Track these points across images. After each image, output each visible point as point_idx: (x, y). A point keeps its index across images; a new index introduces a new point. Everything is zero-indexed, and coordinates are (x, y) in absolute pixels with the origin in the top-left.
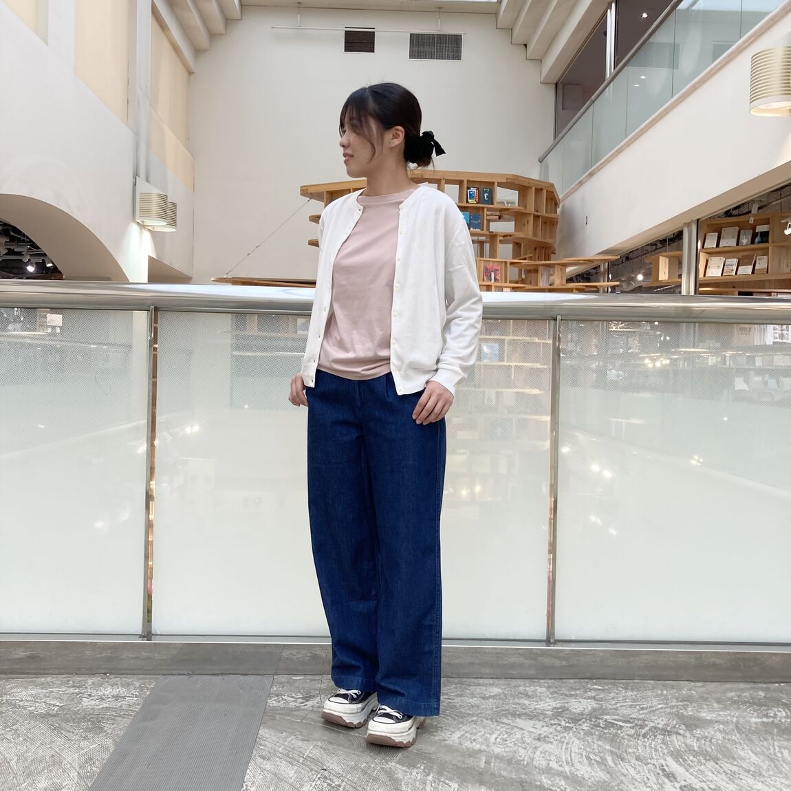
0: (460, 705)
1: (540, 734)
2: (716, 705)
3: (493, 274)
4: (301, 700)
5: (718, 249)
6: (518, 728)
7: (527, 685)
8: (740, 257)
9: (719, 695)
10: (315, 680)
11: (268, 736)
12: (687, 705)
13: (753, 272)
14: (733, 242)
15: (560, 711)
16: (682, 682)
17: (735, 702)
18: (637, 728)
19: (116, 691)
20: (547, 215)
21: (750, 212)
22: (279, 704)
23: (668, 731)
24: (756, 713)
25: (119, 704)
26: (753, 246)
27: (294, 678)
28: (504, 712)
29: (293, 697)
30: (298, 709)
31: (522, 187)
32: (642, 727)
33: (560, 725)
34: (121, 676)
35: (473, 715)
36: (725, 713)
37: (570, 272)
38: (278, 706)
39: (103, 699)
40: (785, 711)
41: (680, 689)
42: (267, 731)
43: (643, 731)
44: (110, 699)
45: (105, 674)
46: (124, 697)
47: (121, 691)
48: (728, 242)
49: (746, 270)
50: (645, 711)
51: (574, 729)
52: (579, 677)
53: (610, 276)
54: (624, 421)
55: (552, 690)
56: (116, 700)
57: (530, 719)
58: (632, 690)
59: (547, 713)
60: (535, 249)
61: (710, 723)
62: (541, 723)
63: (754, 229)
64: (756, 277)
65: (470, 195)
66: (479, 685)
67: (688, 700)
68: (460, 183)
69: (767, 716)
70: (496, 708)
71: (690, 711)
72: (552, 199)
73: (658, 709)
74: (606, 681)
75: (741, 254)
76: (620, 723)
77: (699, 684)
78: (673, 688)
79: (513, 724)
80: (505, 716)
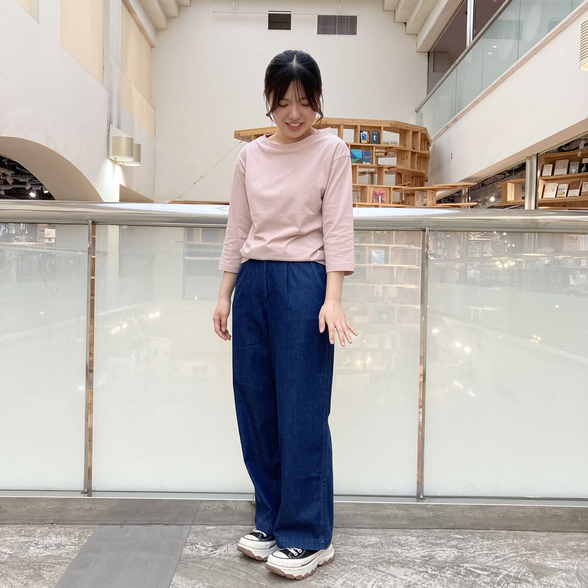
0: (344, 554)
1: (410, 582)
2: (559, 554)
3: (380, 197)
4: (211, 549)
5: (553, 177)
6: (391, 575)
7: (400, 534)
8: (570, 183)
9: (561, 545)
10: (225, 530)
11: (179, 583)
12: (535, 554)
13: (580, 195)
14: (564, 172)
15: (427, 559)
16: (530, 532)
17: (575, 551)
18: (493, 575)
19: (59, 540)
20: (421, 152)
21: (578, 148)
22: (192, 552)
23: (519, 579)
25: (60, 552)
26: (580, 174)
27: (208, 528)
28: (380, 560)
29: (204, 546)
30: (208, 557)
31: (403, 131)
32: (497, 575)
33: (427, 572)
34: (65, 526)
35: (353, 563)
36: (567, 562)
37: (439, 195)
38: (192, 554)
39: (46, 547)
41: (528, 538)
42: (179, 578)
43: (498, 579)
44: (52, 548)
45: (52, 524)
46: (64, 546)
47: (63, 539)
48: (561, 171)
49: (575, 193)
50: (499, 560)
51: (439, 577)
52: (444, 527)
53: (470, 198)
54: (480, 309)
55: (420, 539)
56: (58, 548)
57: (402, 567)
58: (488, 539)
59: (416, 561)
60: (413, 178)
61: (554, 571)
62: (411, 571)
63: (581, 161)
64: (582, 198)
65: (363, 136)
66: (360, 534)
67: (535, 549)
68: (355, 127)
70: (374, 556)
71: (537, 560)
72: (425, 140)
73: (510, 558)
74: (466, 530)
75: (570, 181)
76: (478, 571)
77: (544, 534)
78: (522, 538)
79: (388, 572)
80: (381, 563)
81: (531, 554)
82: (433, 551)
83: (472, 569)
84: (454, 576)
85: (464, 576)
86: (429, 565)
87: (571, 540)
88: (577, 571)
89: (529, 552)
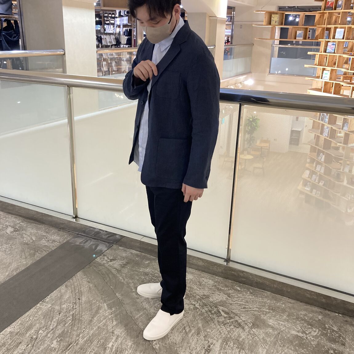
2: (285, 317)
7: (208, 278)
9: (294, 311)
10: (125, 251)
11: (79, 276)
12: (269, 313)
15: (204, 297)
17: (298, 318)
19: (56, 238)
23: (240, 325)
25: (51, 245)
29: (108, 258)
30: (103, 265)
32: (231, 318)
34: (64, 231)
36: (283, 323)
38: (98, 261)
39: (48, 241)
40: (318, 332)
42: (81, 273)
46: (55, 242)
47: (58, 238)
50: (244, 310)
51: (198, 310)
55: (215, 284)
56: (52, 242)
58: (253, 295)
59: (197, 297)
67: (274, 309)
71: (266, 317)
73: (252, 310)
74: (247, 286)
76: (223, 313)
77: (293, 301)
78: (276, 300)
81: (267, 312)
82: (213, 294)
83: (221, 311)
84: (206, 312)
85: (212, 314)
86: (200, 301)
87: (305, 310)
88: (282, 331)
89: (267, 311)
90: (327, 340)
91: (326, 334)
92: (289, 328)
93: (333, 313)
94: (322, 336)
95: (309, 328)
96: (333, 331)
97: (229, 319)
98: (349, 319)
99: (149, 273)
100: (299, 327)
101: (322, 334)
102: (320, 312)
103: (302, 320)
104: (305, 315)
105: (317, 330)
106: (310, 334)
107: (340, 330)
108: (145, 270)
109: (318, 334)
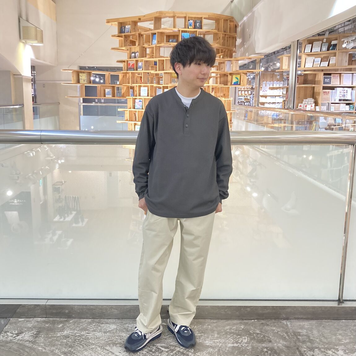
0: (91, 338)
2: (216, 335)
6: (111, 353)
9: (221, 328)
10: (29, 321)
12: (202, 335)
13: (328, 65)
17: (226, 333)
24: (233, 340)
27: (20, 320)
28: (110, 342)
29: (12, 333)
30: (11, 341)
35: (93, 344)
36: (218, 341)
38: (2, 340)
40: (248, 338)
49: (325, 64)
57: (120, 347)
61: (208, 347)
63: (330, 43)
66: (107, 323)
67: (204, 332)
69: (237, 342)
70: (108, 339)
76: (163, 349)
77: (215, 321)
79: (111, 350)
80: (109, 344)
83: (160, 348)
87: (228, 325)
88: (220, 347)
89: (199, 335)
90: (257, 343)
91: (254, 338)
92: (225, 343)
93: (250, 321)
94: (252, 340)
95: (240, 338)
96: (258, 334)
97: (171, 352)
98: (263, 321)
99: (69, 335)
100: (231, 340)
101: (251, 339)
102: (240, 323)
103: (231, 333)
104: (230, 329)
105: (246, 337)
106: (243, 343)
107: (262, 331)
108: (62, 334)
109: (248, 340)
